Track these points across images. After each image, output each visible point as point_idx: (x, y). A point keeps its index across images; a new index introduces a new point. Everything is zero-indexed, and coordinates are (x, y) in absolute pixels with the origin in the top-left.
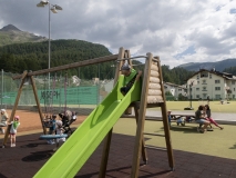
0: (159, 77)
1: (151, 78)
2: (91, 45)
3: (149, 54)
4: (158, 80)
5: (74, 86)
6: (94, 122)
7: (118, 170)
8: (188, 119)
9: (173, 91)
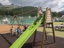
0: (51, 15)
1: (48, 15)
2: (34, 7)
3: (47, 8)
4: (50, 16)
5: (29, 19)
6: (30, 29)
7: (39, 42)
8: (62, 27)
9: (57, 19)
